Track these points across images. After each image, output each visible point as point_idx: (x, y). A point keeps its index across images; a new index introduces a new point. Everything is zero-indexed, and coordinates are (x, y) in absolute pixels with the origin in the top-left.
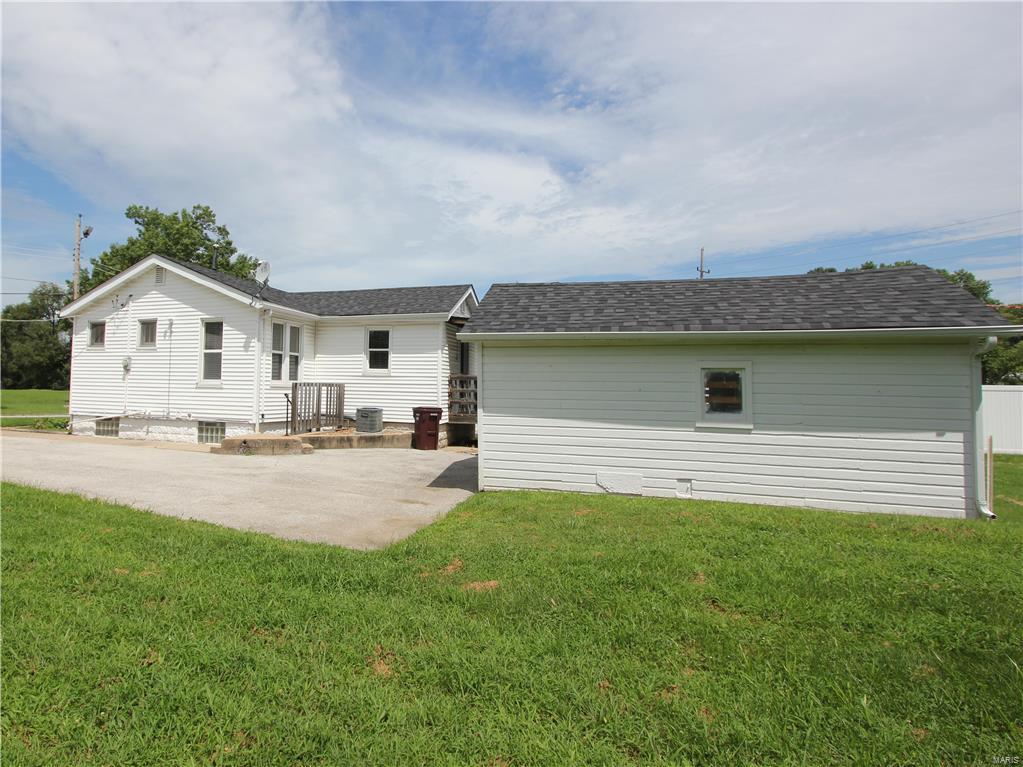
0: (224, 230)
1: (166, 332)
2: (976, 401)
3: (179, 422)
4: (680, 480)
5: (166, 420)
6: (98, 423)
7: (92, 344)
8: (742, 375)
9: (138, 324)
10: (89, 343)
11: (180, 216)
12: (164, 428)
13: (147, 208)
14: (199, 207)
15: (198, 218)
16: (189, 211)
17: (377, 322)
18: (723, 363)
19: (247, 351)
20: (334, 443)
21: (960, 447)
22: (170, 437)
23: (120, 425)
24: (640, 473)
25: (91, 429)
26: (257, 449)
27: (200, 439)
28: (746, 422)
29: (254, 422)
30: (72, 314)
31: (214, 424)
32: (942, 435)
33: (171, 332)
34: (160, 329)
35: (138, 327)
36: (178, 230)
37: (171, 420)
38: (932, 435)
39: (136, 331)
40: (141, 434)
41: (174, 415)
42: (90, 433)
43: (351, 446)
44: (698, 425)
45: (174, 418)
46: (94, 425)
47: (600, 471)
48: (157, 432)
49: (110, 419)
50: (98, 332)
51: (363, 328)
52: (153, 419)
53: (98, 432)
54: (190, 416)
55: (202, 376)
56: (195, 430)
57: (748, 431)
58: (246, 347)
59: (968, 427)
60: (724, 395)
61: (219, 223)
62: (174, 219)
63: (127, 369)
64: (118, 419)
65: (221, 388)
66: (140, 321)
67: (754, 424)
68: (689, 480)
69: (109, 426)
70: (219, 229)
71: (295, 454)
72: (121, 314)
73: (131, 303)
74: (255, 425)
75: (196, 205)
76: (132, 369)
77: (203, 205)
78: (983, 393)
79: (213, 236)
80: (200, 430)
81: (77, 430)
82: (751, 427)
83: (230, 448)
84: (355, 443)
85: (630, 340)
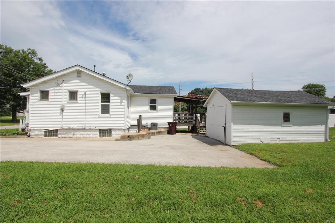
0: (41, 59)
1: (83, 96)
2: (327, 118)
3: (90, 130)
4: (278, 139)
5: (84, 130)
6: (46, 132)
7: (41, 100)
8: (290, 113)
9: (68, 92)
10: (39, 99)
11: (21, 51)
12: (82, 133)
13: (6, 46)
14: (30, 49)
15: (30, 53)
16: (26, 50)
17: (153, 96)
18: (287, 111)
19: (121, 104)
20: (151, 134)
21: (324, 128)
22: (85, 136)
23: (58, 132)
24: (269, 137)
25: (41, 135)
26: (133, 138)
27: (100, 136)
28: (291, 124)
29: (125, 129)
30: (30, 86)
31: (107, 130)
32: (321, 126)
33: (86, 96)
34: (79, 95)
35: (68, 94)
36: (24, 56)
37: (86, 130)
38: (320, 126)
39: (67, 95)
40: (71, 135)
41: (87, 127)
42: (41, 136)
43: (155, 135)
44: (282, 125)
45: (88, 129)
46: (43, 133)
47: (261, 138)
48: (78, 134)
49: (53, 130)
50: (45, 95)
51: (148, 98)
52: (77, 129)
53: (46, 136)
54: (96, 127)
55: (101, 113)
56: (98, 133)
57: (291, 126)
58: (121, 103)
59: (326, 124)
60: (287, 118)
61: (39, 57)
62: (19, 52)
63: (62, 110)
64: (57, 130)
65: (111, 117)
66: (68, 91)
67: (293, 124)
68: (279, 138)
69: (52, 133)
70: (39, 58)
71: (146, 139)
72: (58, 88)
73: (63, 83)
74: (125, 130)
75: (29, 48)
76: (65, 110)
77: (32, 49)
78: (329, 116)
79: (37, 61)
80: (100, 133)
81: (33, 135)
82: (292, 125)
83: (124, 139)
84: (155, 134)
85: (272, 105)
